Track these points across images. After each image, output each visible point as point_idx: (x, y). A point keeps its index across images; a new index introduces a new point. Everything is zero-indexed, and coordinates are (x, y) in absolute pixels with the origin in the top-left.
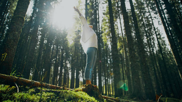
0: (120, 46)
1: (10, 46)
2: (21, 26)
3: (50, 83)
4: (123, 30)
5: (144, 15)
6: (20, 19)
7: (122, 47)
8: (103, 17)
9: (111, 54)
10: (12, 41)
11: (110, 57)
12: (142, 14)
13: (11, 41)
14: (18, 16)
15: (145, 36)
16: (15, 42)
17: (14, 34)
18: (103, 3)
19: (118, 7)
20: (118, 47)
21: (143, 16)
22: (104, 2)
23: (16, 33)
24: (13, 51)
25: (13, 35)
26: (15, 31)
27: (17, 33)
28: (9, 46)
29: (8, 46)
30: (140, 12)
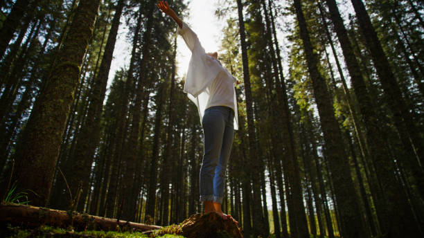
0: (340, 110)
1: (46, 131)
2: (70, 84)
3: (97, 214)
4: (343, 71)
5: (399, 21)
6: (68, 69)
7: (344, 111)
8: (288, 47)
9: (322, 134)
10: (51, 120)
11: (320, 141)
12: (393, 20)
13: (49, 120)
14: (64, 63)
15: (411, 75)
16: (58, 121)
17: (54, 105)
18: (284, 14)
19: (323, 15)
20: (338, 114)
21: (397, 25)
22: (287, 11)
23: (60, 102)
24: (54, 143)
25: (52, 105)
26: (57, 98)
27: (62, 101)
28: (44, 132)
29: (41, 131)
30: (387, 17)
